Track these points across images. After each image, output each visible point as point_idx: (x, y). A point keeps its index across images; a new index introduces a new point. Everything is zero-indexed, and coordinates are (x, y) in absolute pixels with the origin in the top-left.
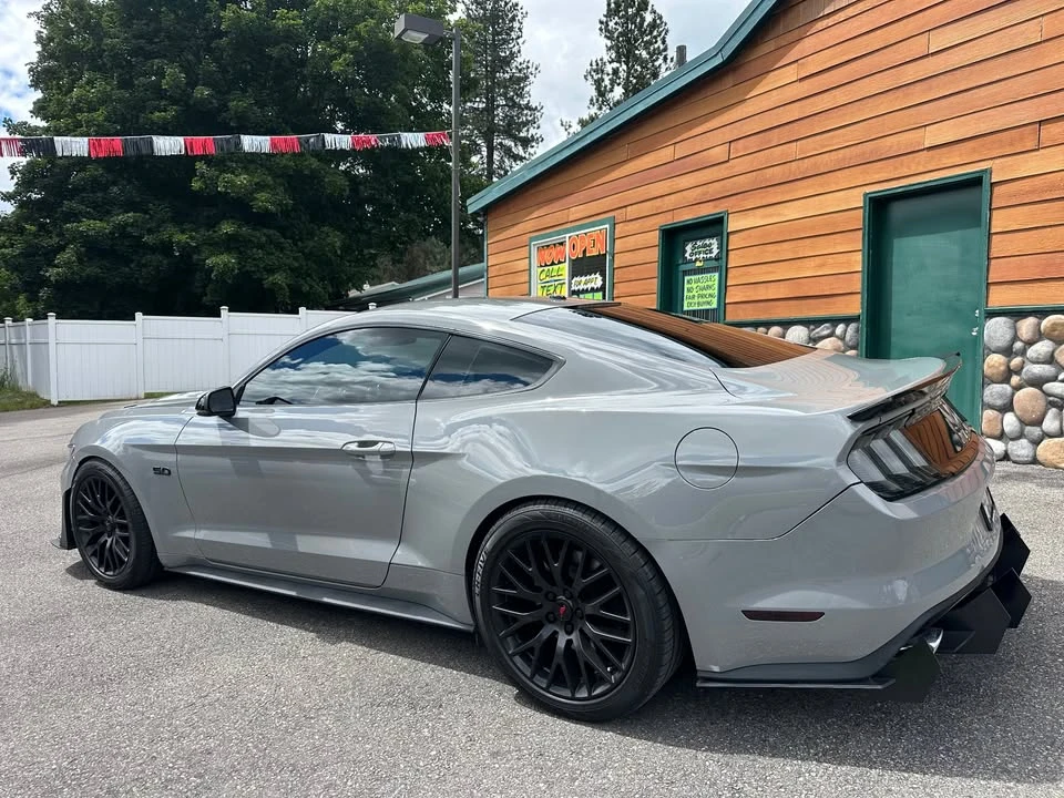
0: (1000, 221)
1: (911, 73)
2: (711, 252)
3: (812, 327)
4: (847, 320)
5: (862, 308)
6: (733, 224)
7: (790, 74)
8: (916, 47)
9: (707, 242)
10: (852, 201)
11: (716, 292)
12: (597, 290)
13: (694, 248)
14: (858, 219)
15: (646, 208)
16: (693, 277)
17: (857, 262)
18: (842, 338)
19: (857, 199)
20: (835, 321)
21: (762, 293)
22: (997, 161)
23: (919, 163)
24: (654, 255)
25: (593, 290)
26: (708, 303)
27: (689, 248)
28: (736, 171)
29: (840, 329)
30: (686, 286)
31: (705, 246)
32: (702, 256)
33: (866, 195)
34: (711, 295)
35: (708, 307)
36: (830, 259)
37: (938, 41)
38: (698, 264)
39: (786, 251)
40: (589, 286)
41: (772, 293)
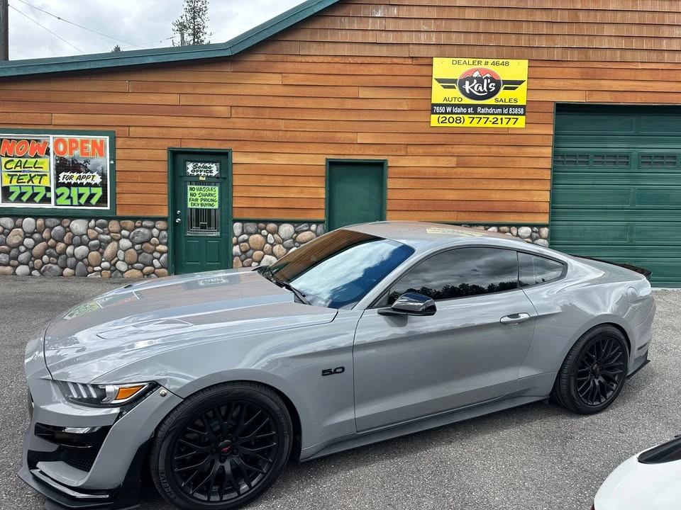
0: (390, 183)
1: (349, 104)
2: (211, 172)
3: (296, 225)
4: (317, 223)
5: (326, 216)
6: (236, 158)
7: (277, 79)
8: (352, 92)
9: (207, 165)
10: (318, 160)
11: (217, 198)
12: (96, 185)
13: (195, 167)
14: (322, 171)
15: (153, 132)
16: (195, 187)
17: (322, 193)
18: (315, 232)
19: (322, 161)
20: (310, 222)
21: (261, 204)
22: (390, 157)
23: (354, 150)
24: (164, 167)
25: (89, 185)
26: (211, 205)
27: (190, 166)
28: (237, 126)
29: (313, 227)
30: (189, 192)
31: (206, 167)
32: (203, 173)
33: (327, 159)
34: (212, 200)
35: (210, 207)
36: (305, 190)
37: (364, 93)
38: (201, 178)
39: (278, 181)
40: (84, 181)
41: (268, 204)
